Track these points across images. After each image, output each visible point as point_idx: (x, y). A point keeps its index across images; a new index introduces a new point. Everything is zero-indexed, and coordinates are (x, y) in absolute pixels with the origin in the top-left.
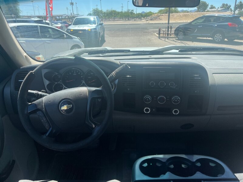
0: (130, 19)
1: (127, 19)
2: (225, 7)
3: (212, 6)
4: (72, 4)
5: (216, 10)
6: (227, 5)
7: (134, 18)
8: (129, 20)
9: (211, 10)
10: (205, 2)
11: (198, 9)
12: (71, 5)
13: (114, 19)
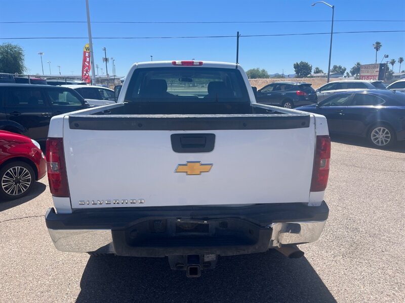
0: (196, 85)
1: (191, 85)
2: (336, 71)
3: (317, 68)
4: (106, 60)
5: (323, 75)
6: (340, 67)
7: (201, 84)
8: (194, 86)
9: (315, 75)
10: (307, 64)
11: (296, 73)
12: (105, 62)
13: (172, 84)
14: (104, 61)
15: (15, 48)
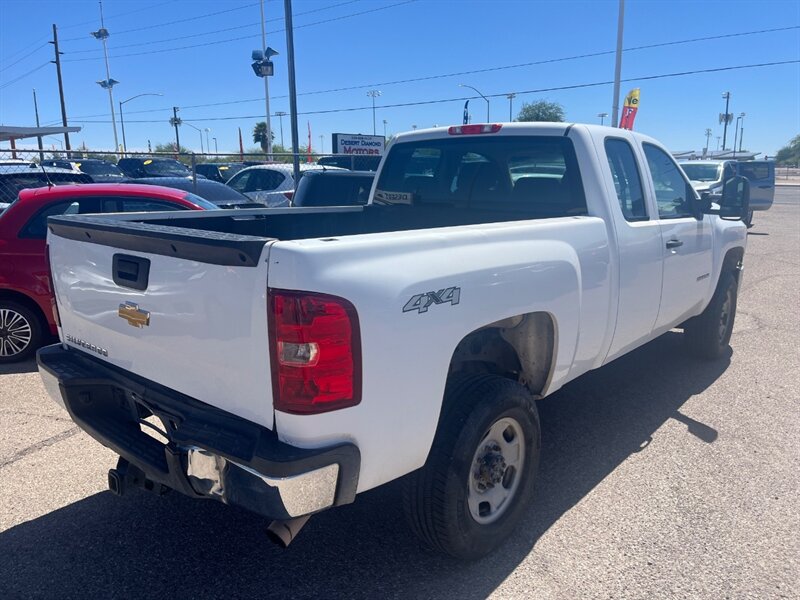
14: (721, 121)
15: (551, 108)
